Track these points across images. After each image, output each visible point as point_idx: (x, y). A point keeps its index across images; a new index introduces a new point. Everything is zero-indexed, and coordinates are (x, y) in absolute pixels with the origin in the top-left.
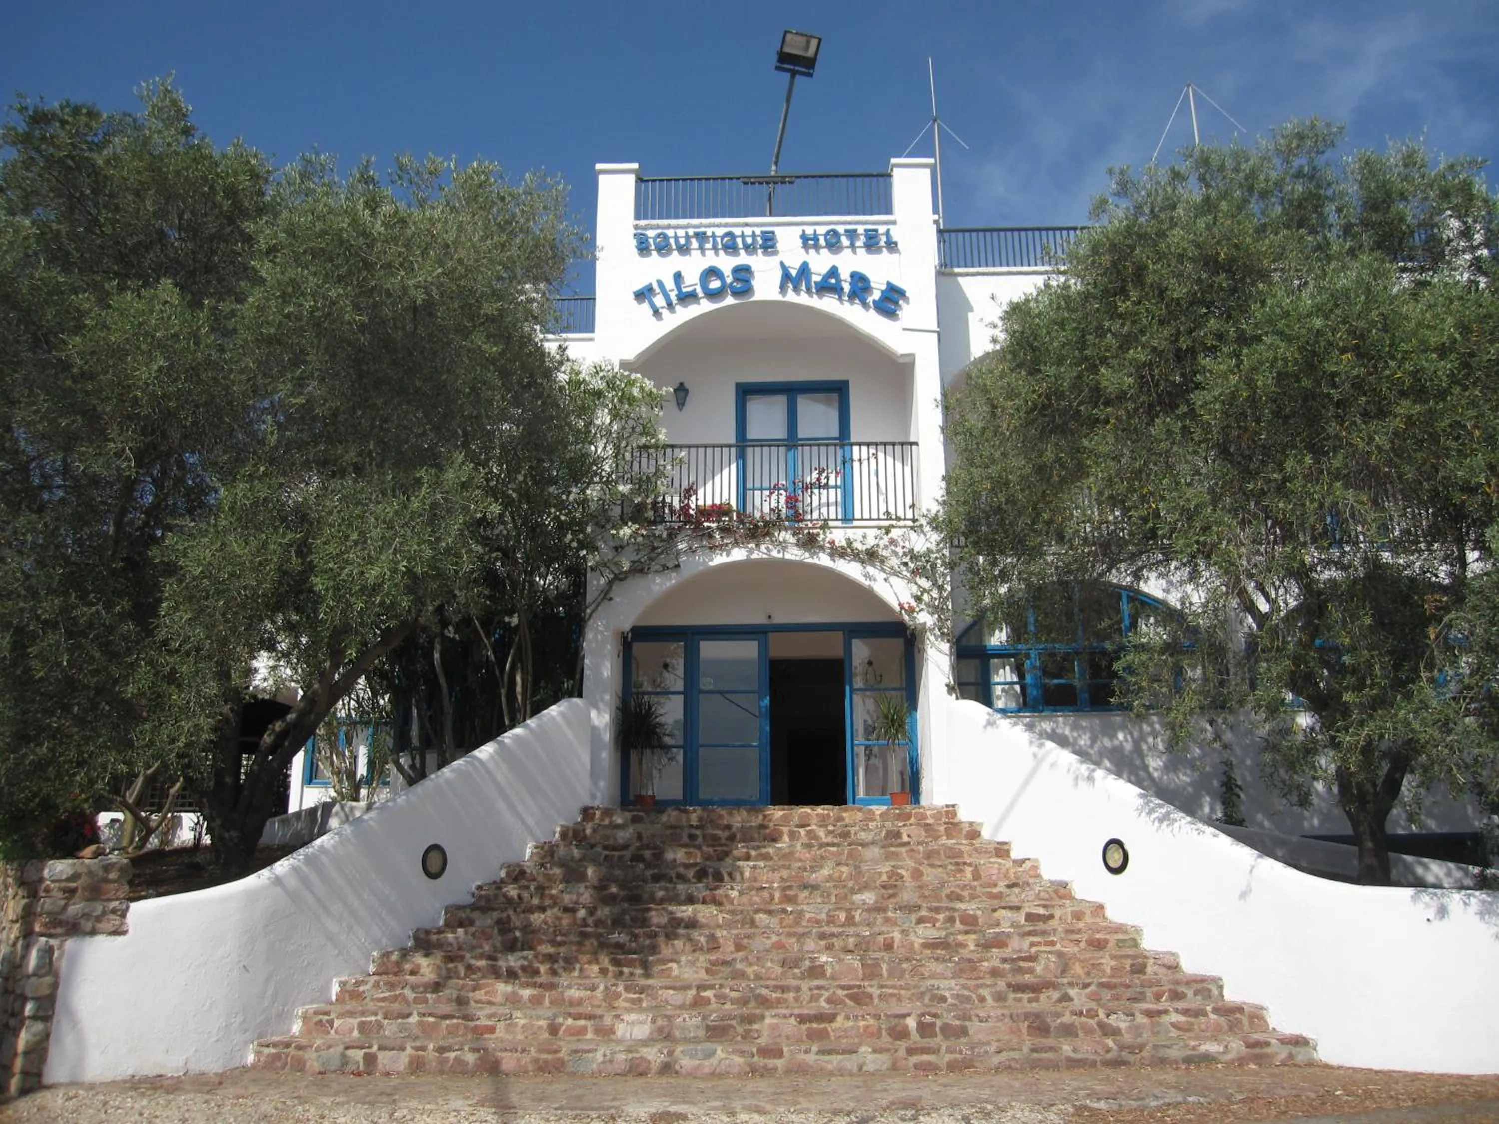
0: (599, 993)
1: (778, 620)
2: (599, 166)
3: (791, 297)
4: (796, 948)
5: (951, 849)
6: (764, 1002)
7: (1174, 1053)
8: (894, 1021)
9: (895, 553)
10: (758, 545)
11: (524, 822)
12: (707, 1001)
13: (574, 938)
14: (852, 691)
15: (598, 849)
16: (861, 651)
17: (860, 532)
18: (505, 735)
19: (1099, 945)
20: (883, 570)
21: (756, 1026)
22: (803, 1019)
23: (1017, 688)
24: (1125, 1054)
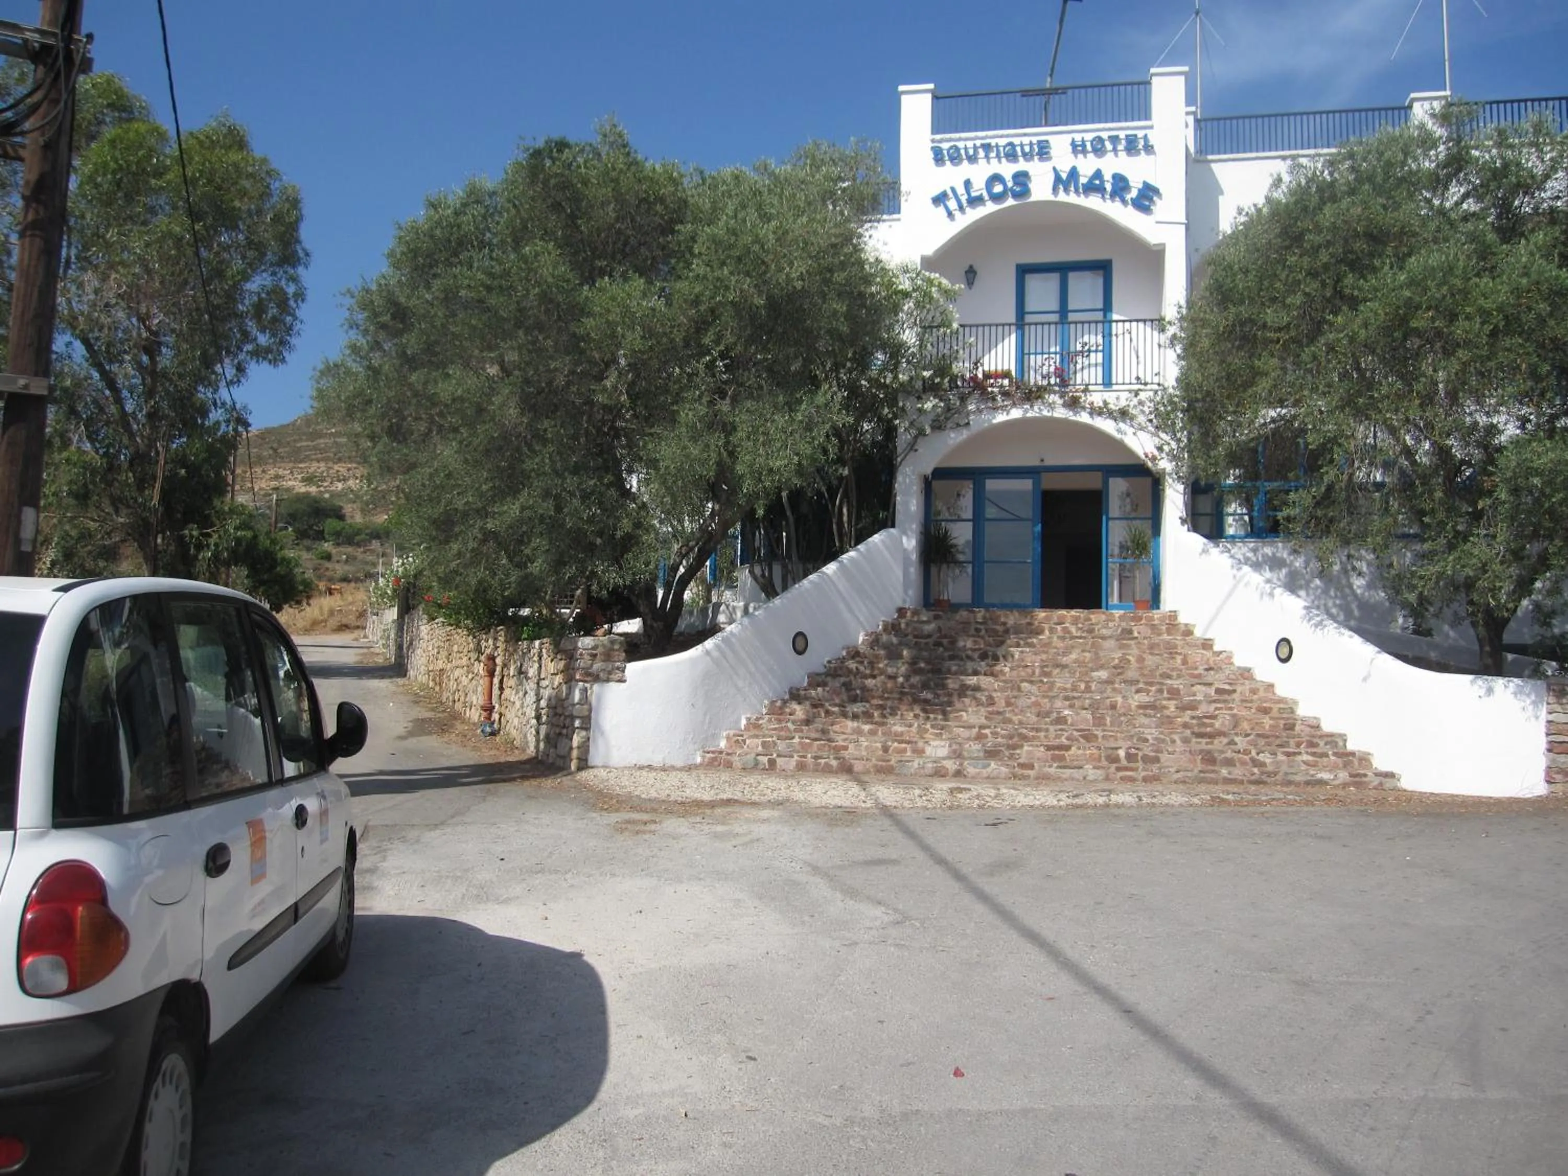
0: (914, 729)
1: (1049, 462)
2: (901, 88)
3: (1062, 197)
4: (1048, 705)
5: (1168, 643)
6: (1025, 738)
7: (1298, 778)
8: (1110, 752)
9: (1143, 412)
10: (1031, 406)
11: (858, 619)
12: (986, 736)
13: (896, 696)
14: (1108, 519)
15: (910, 637)
16: (1118, 486)
17: (1114, 394)
18: (844, 556)
19: (1266, 711)
20: (1132, 426)
21: (1018, 751)
22: (1049, 748)
23: (1246, 518)
24: (1264, 777)
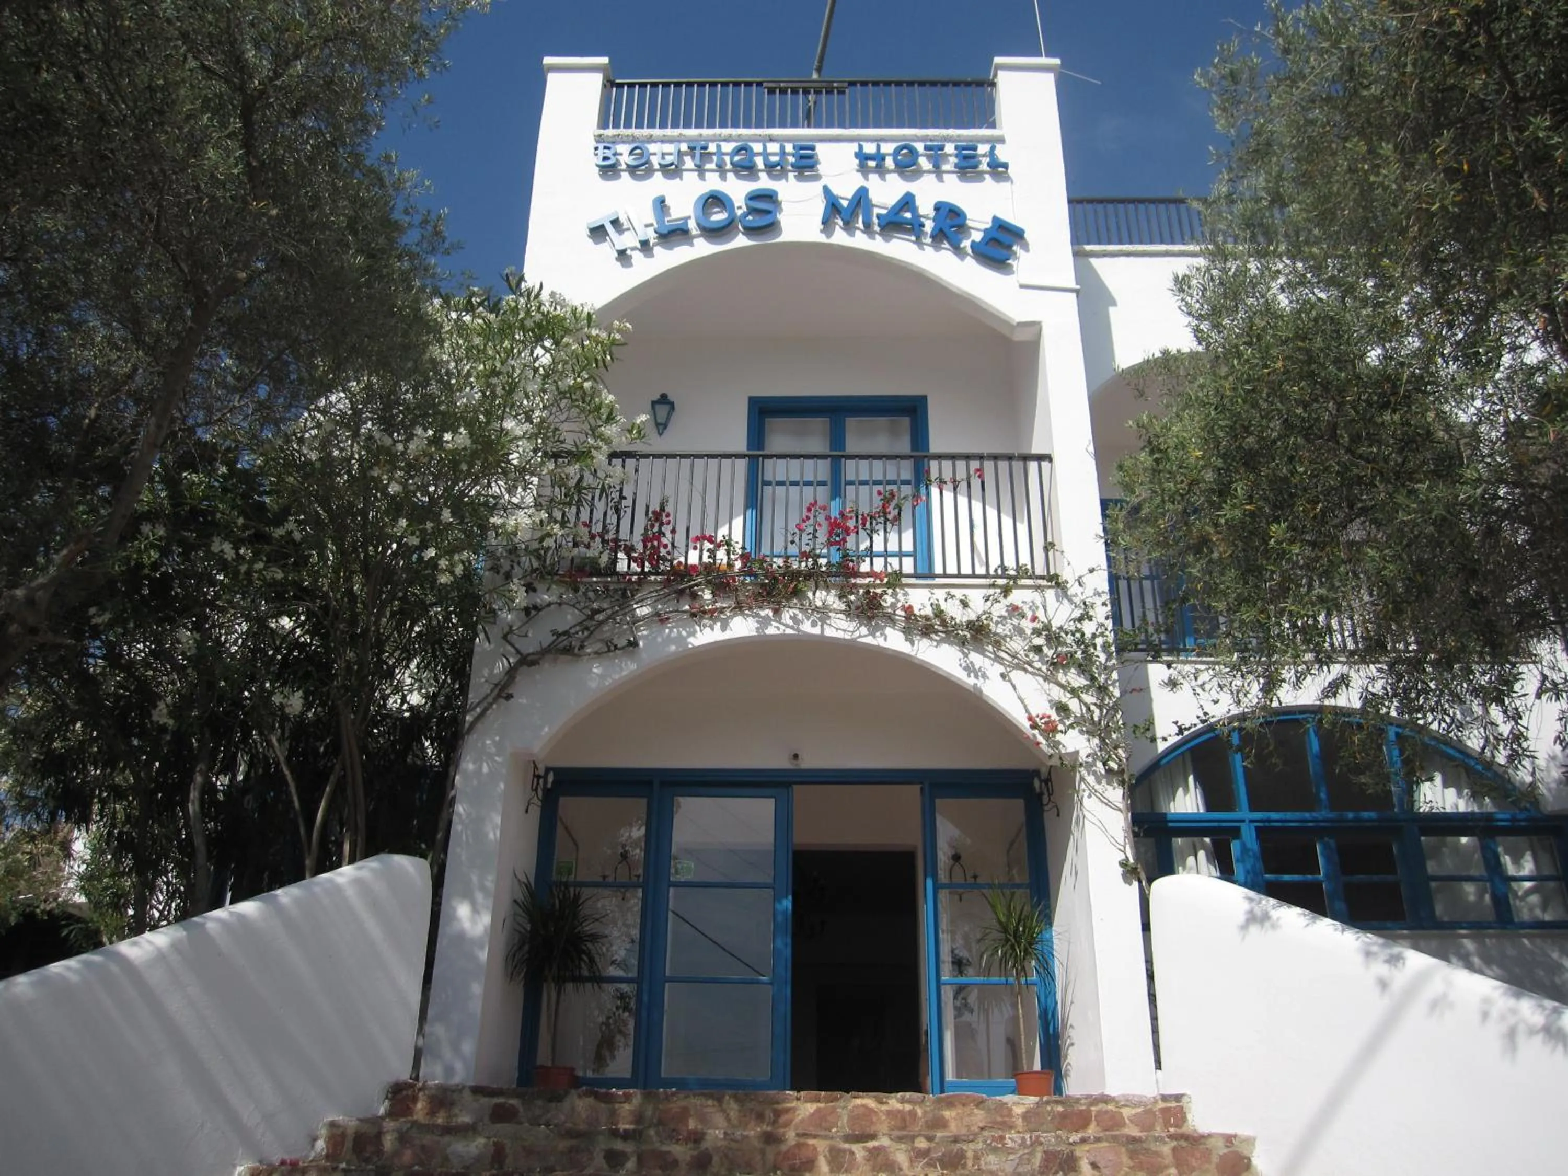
1: (811, 761)
2: (547, 60)
3: (840, 237)
9: (1020, 631)
10: (777, 612)
14: (937, 887)
17: (956, 594)
20: (998, 659)
